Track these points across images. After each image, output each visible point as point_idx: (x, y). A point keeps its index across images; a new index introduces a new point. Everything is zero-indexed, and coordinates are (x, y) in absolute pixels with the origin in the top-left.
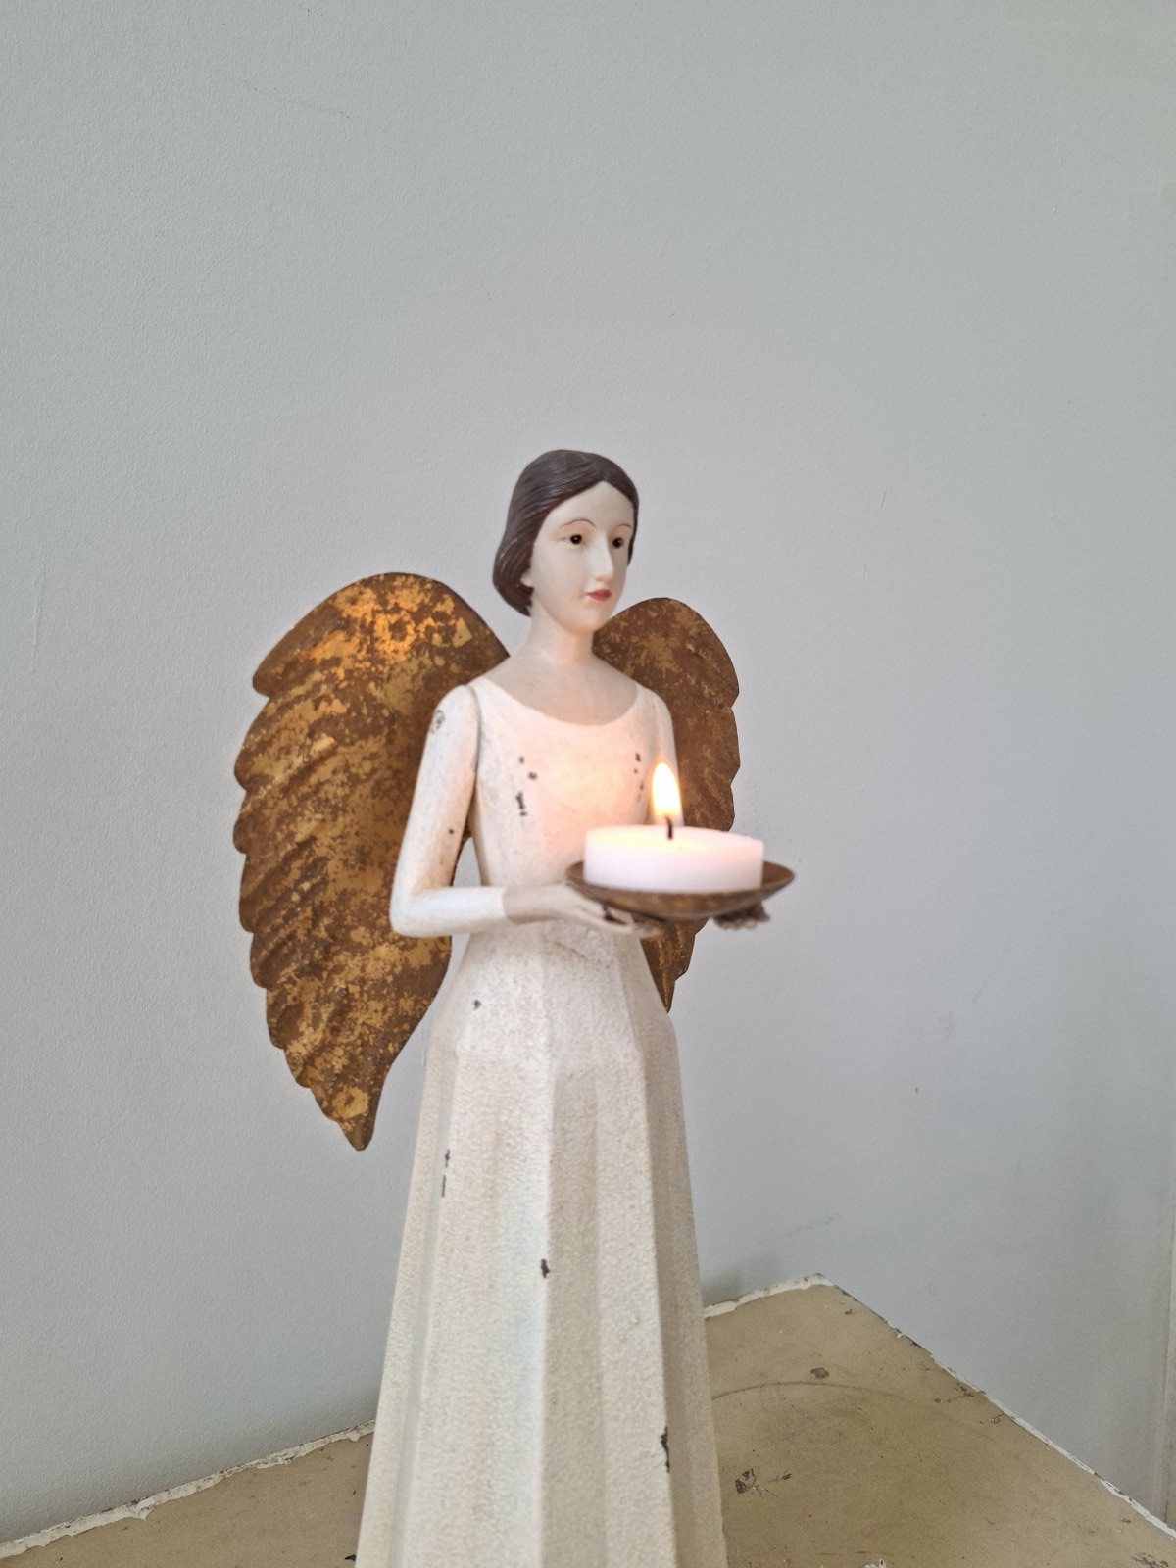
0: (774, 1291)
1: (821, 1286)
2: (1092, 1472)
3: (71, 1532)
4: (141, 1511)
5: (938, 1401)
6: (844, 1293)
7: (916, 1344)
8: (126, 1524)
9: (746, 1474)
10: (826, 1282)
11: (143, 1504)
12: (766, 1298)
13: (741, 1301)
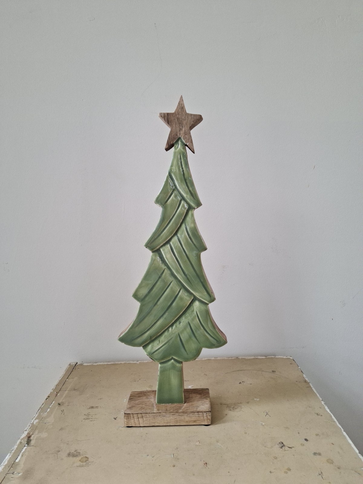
0: (277, 357)
2: (321, 399)
3: (127, 363)
4: (138, 363)
6: (294, 360)
7: (302, 372)
8: (135, 364)
9: (243, 382)
10: (291, 358)
11: (139, 362)
12: (274, 358)
13: (268, 357)
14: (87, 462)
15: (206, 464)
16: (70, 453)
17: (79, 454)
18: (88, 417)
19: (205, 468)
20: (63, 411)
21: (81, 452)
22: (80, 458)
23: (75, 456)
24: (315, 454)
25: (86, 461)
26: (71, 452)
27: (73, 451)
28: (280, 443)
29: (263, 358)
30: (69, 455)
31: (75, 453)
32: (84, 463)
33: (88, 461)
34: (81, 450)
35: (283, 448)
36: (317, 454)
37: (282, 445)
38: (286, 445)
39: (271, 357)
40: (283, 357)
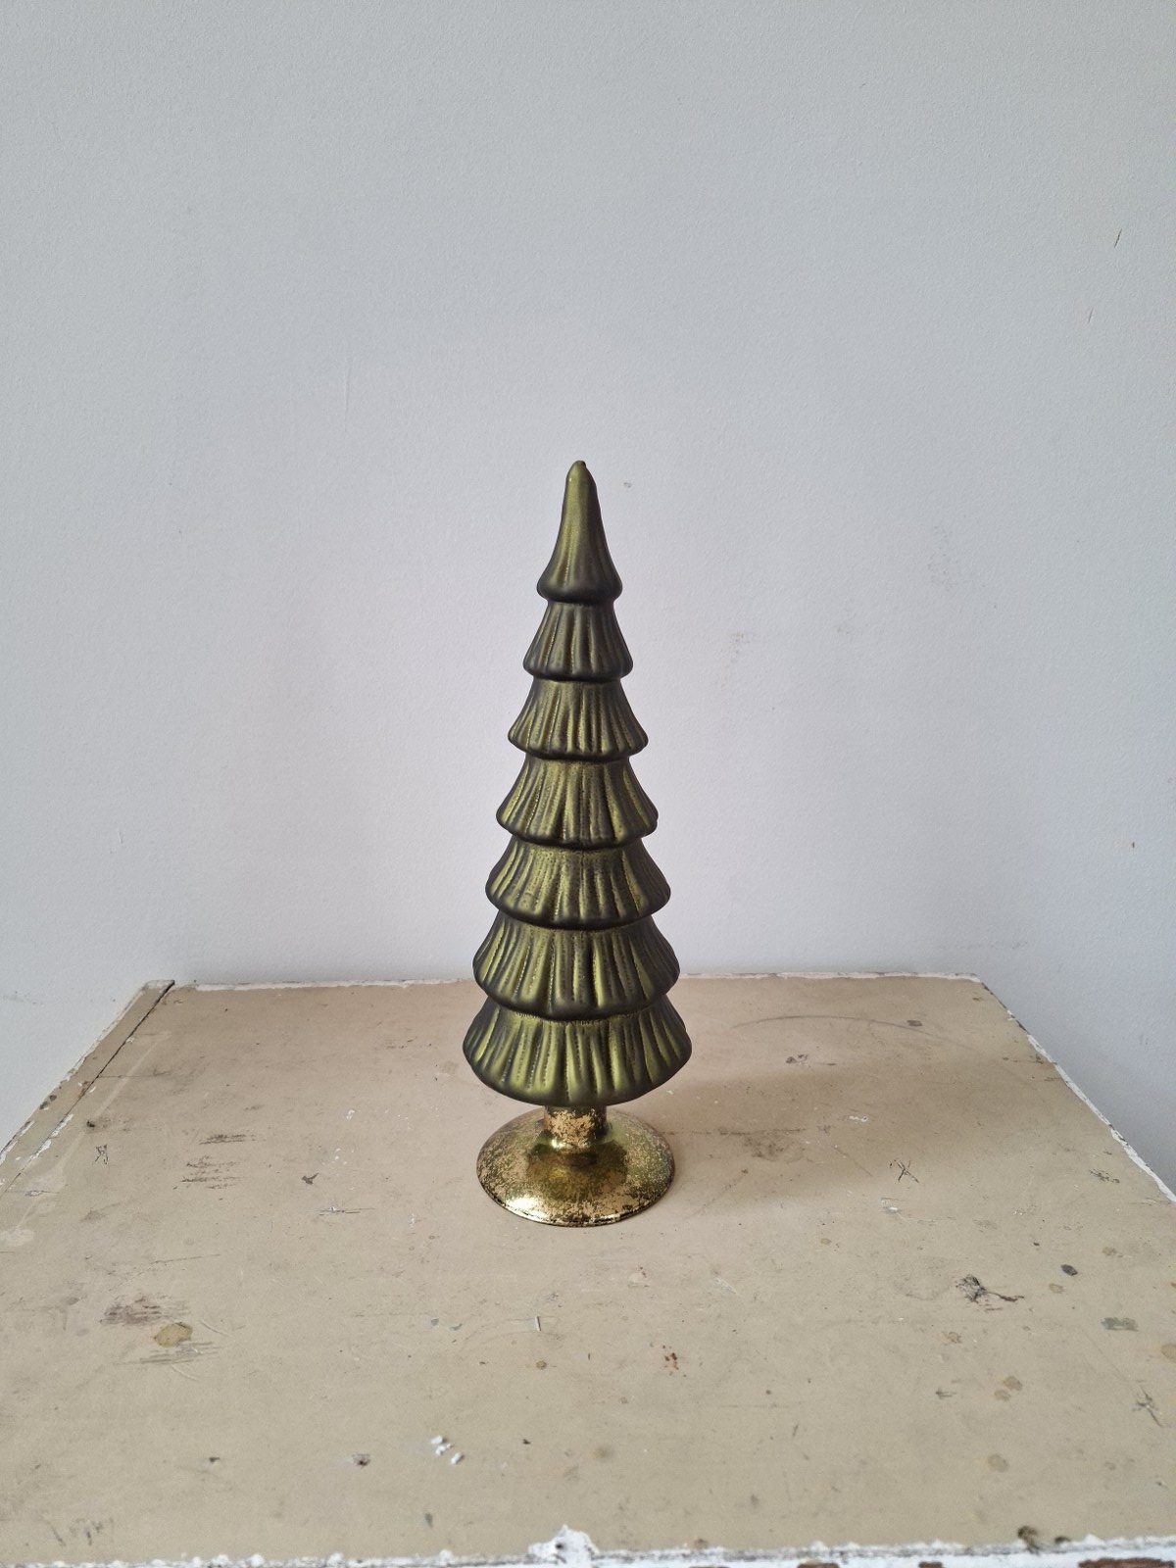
0: (920, 975)
1: (970, 981)
2: (1108, 1123)
3: (364, 985)
4: (404, 985)
5: (1006, 1059)
6: (986, 988)
7: (1021, 1026)
8: (392, 988)
9: (800, 1057)
10: (975, 979)
11: (406, 982)
12: (910, 978)
13: (886, 975)
14: (185, 1343)
15: (672, 1360)
16: (118, 1308)
17: (156, 1313)
18: (200, 1174)
19: (671, 1373)
20: (103, 1149)
21: (164, 1306)
22: (156, 1328)
23: (139, 1321)
24: (1110, 1323)
25: (181, 1340)
26: (123, 1305)
27: (131, 1302)
28: (965, 1280)
29: (868, 980)
30: (113, 1315)
31: (138, 1308)
32: (173, 1350)
33: (189, 1339)
34: (164, 1297)
35: (977, 1300)
36: (1120, 1324)
37: (976, 1287)
38: (992, 1290)
39: (899, 975)
40: (945, 977)
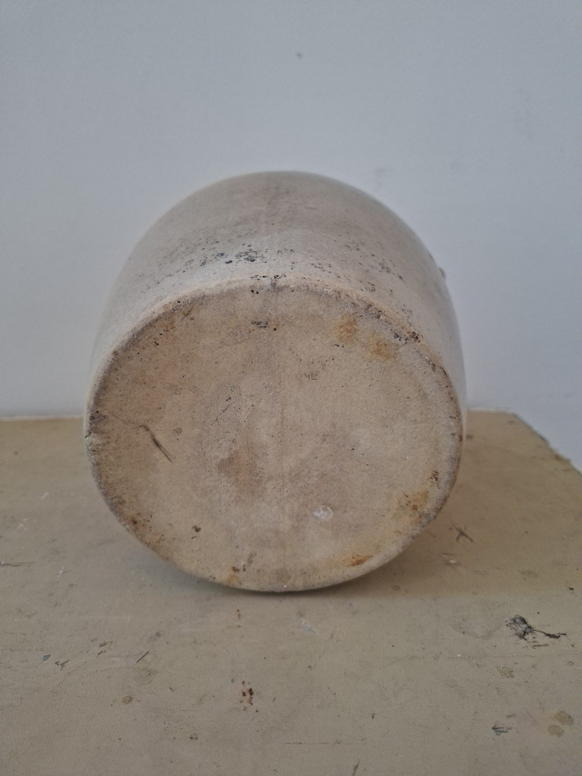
1: (505, 413)
5: (534, 457)
7: (542, 438)
15: (248, 695)
19: (245, 709)
28: (514, 621)
35: (526, 637)
37: (525, 626)
38: (537, 629)
